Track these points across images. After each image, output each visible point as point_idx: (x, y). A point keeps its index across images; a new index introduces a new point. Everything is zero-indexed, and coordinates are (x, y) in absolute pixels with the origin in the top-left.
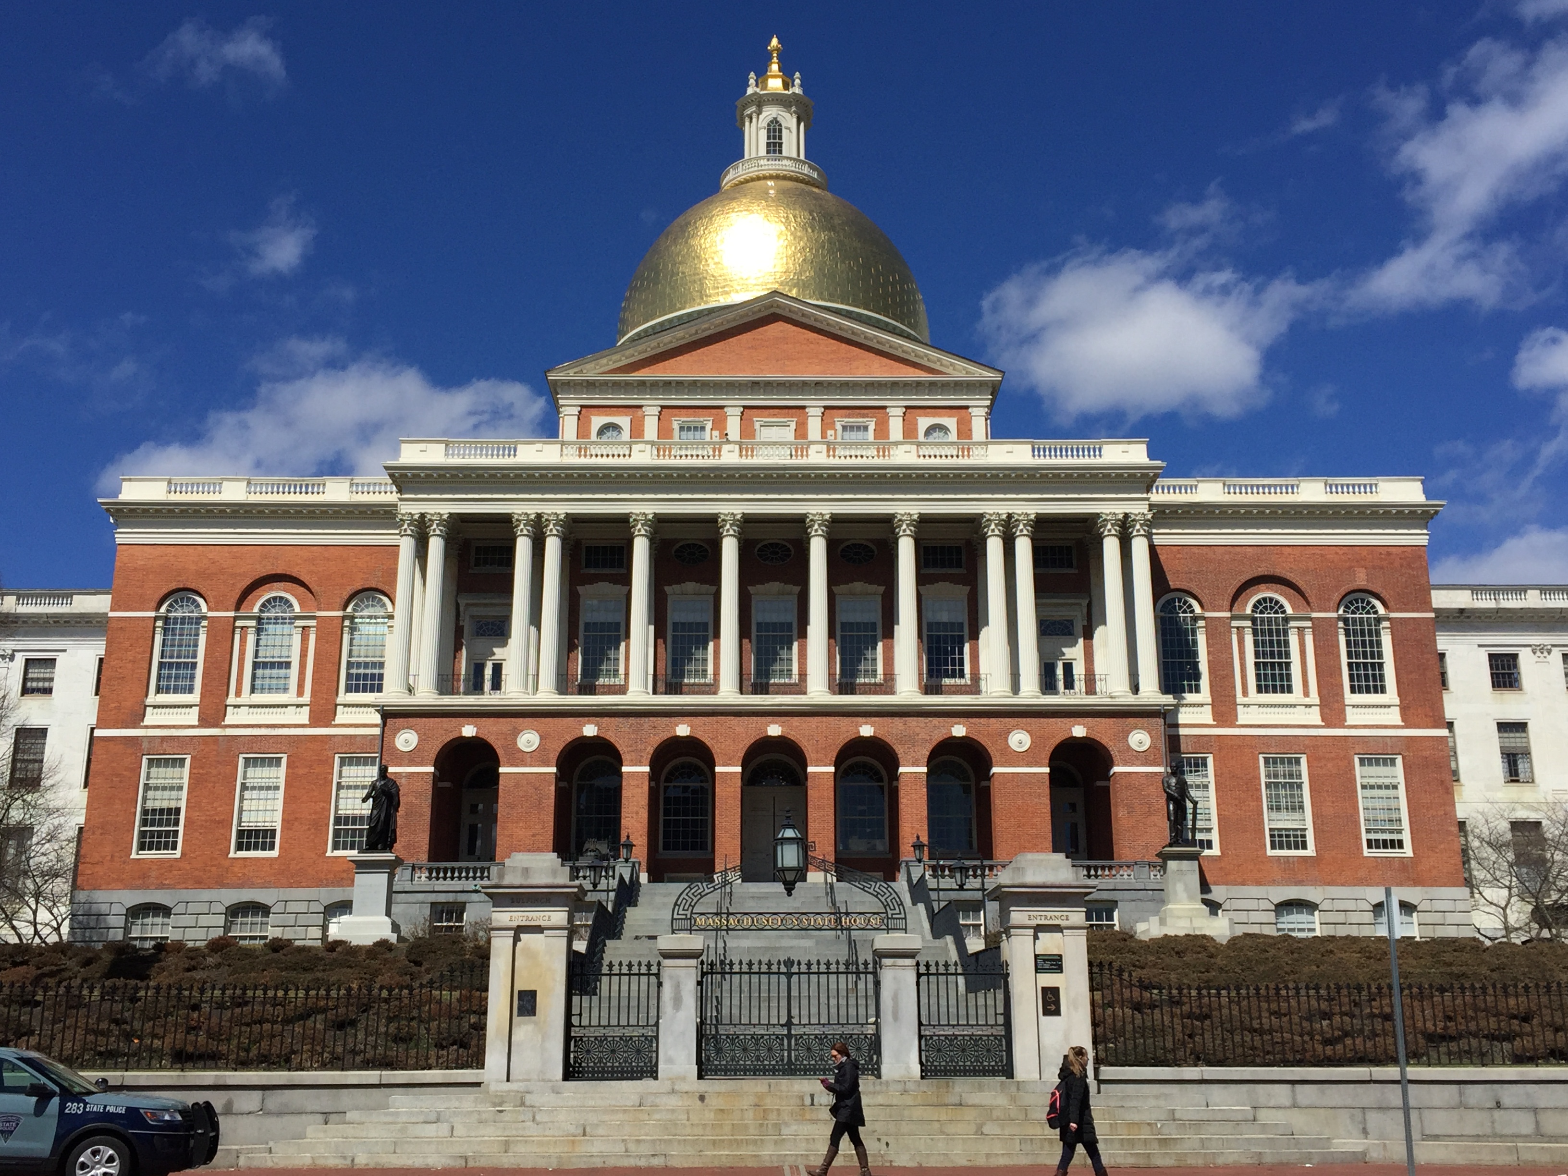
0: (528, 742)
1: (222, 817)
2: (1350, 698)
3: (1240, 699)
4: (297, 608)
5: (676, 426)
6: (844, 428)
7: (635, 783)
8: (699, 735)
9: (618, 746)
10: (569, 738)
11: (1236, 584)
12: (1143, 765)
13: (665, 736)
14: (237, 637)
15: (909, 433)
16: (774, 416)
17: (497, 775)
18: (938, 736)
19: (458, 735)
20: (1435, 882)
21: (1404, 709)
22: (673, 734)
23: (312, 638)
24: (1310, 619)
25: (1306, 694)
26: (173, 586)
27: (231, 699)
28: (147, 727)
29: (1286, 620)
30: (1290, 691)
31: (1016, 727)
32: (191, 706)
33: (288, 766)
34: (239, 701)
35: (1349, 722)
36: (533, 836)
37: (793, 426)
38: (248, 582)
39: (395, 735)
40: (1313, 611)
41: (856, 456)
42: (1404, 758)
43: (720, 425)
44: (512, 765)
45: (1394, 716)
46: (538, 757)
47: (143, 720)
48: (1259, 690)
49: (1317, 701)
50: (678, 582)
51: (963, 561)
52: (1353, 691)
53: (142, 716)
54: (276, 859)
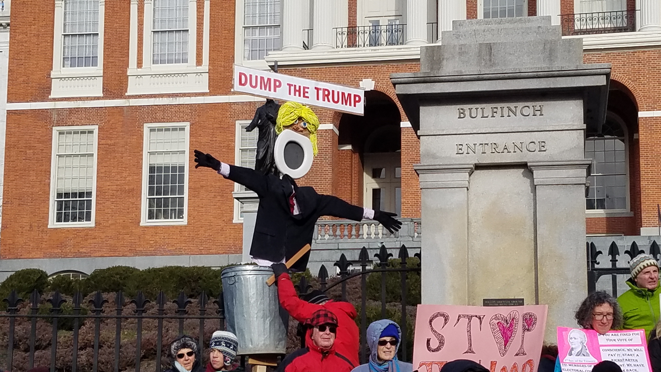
1: (132, 187)
14: (134, 8)
27: (132, 70)
28: (54, 100)
32: (95, 78)
33: (192, 134)
34: (140, 71)
47: (50, 93)
53: (49, 89)
54: (185, 227)
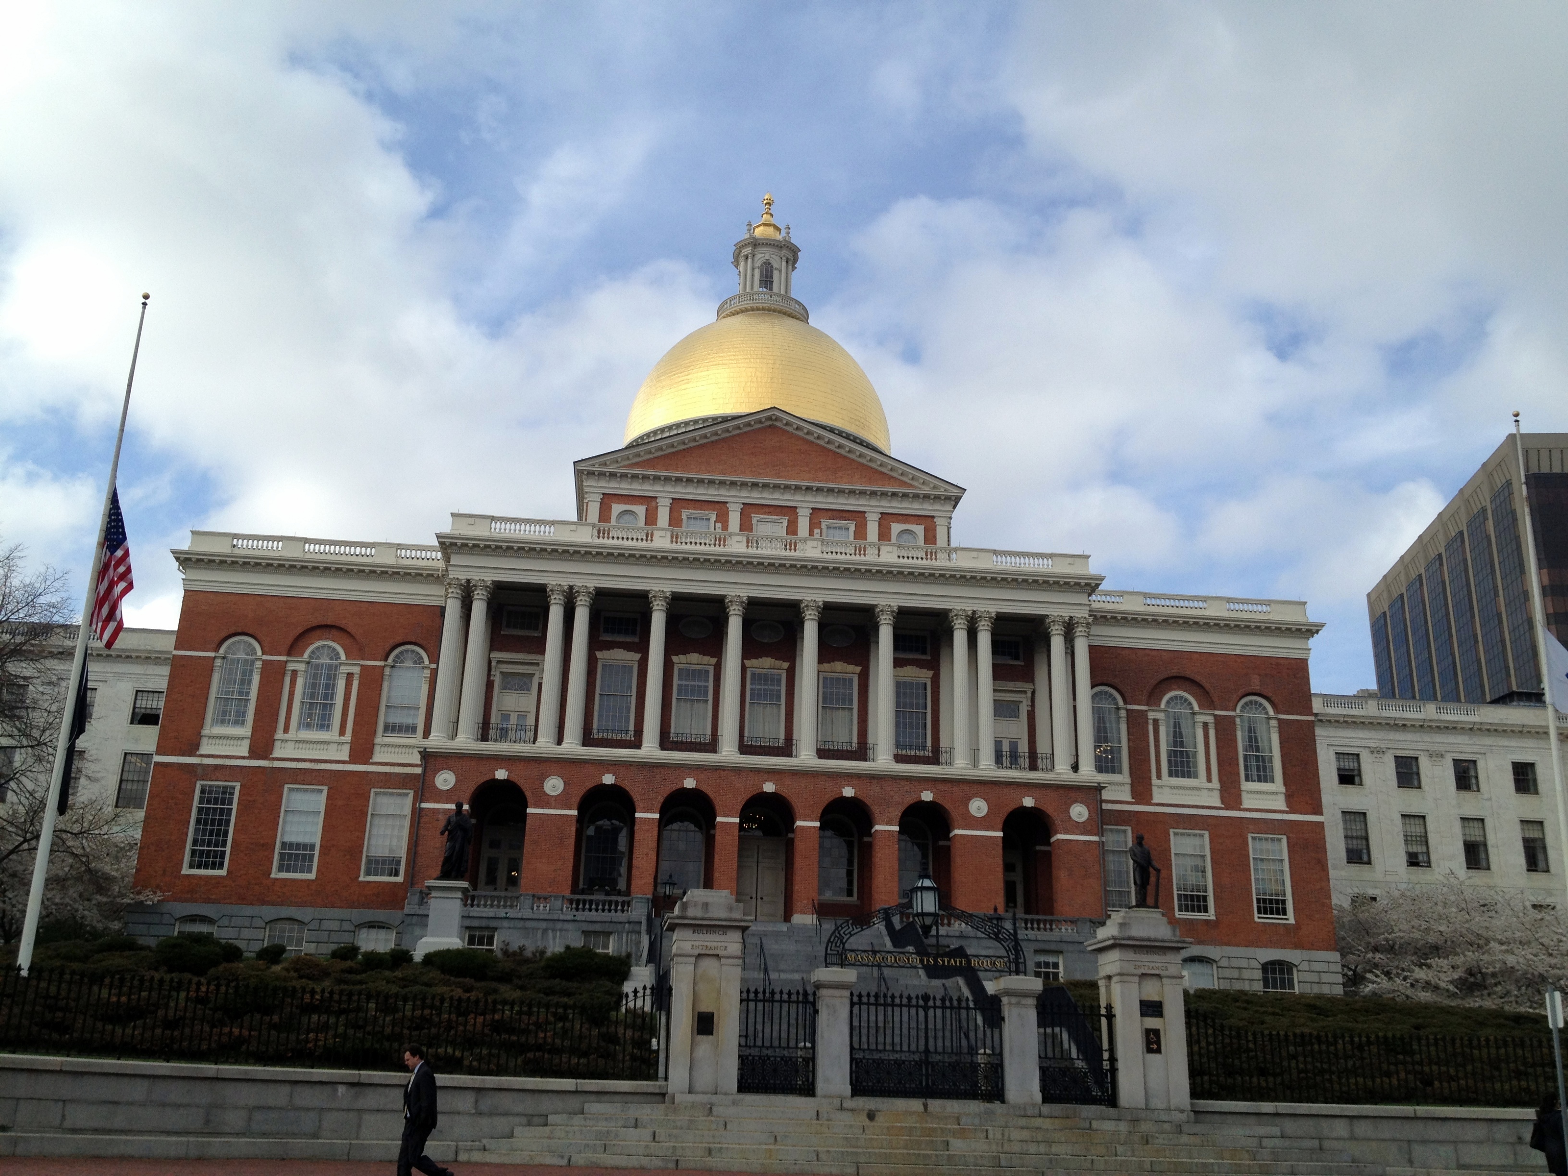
0: (554, 786)
1: (266, 840)
2: (1246, 786)
3: (1155, 781)
4: (343, 657)
5: (684, 516)
6: (828, 527)
7: (646, 827)
8: (705, 788)
9: (632, 794)
10: (589, 785)
11: (1153, 682)
12: (1082, 834)
13: (675, 787)
14: (287, 680)
15: (884, 535)
16: (769, 513)
17: (525, 815)
18: (910, 800)
19: (492, 777)
20: (1312, 947)
21: (1289, 797)
22: (681, 786)
23: (355, 684)
24: (1215, 716)
25: (1209, 780)
26: (232, 630)
27: (279, 735)
29: (1194, 714)
30: (1196, 776)
31: (976, 795)
32: (243, 739)
33: (329, 797)
34: (287, 736)
35: (1244, 806)
36: (555, 871)
37: (785, 524)
38: (300, 630)
39: (435, 774)
40: (1215, 709)
41: (837, 553)
42: (1288, 838)
43: (723, 518)
44: (536, 806)
45: (1280, 803)
46: (562, 801)
47: (198, 749)
48: (1170, 775)
49: (1218, 786)
50: (684, 653)
51: (929, 647)
52: (1247, 779)
53: (197, 746)
54: (313, 881)
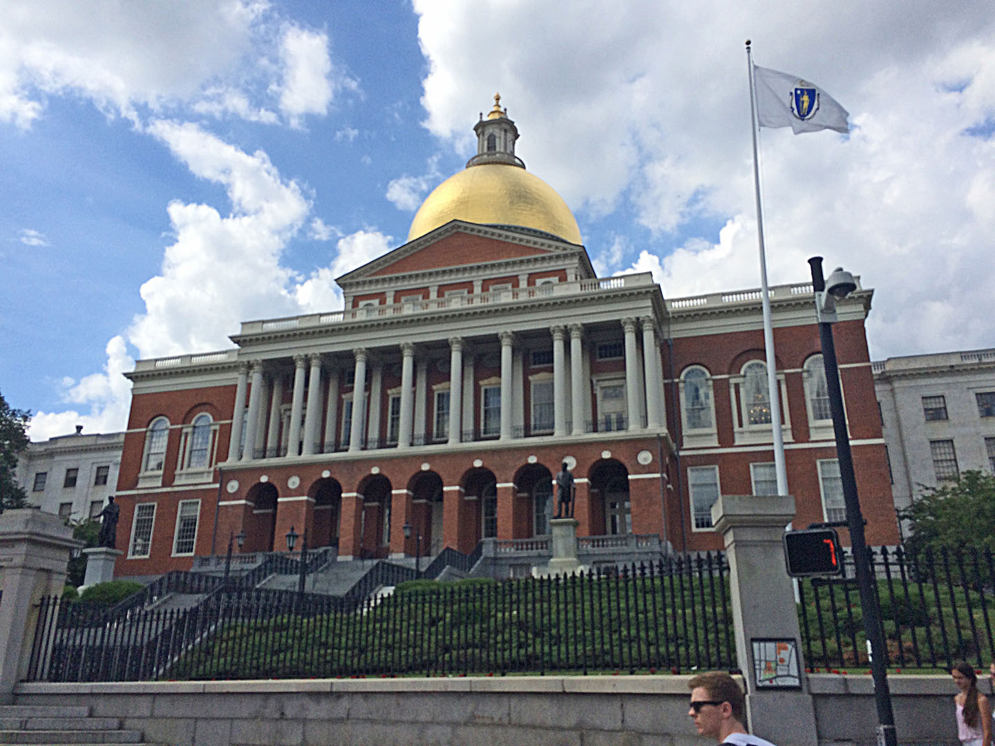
0: (294, 483)
1: (170, 536)
2: (814, 423)
3: (736, 428)
4: (212, 421)
6: (494, 290)
7: (349, 503)
8: (385, 473)
9: (340, 482)
10: (314, 479)
11: (734, 356)
12: (647, 474)
13: (366, 474)
14: (183, 438)
16: (456, 288)
17: (277, 503)
18: (520, 464)
19: (259, 482)
21: (852, 427)
22: (370, 473)
23: (217, 435)
24: (786, 374)
25: (782, 423)
26: (155, 414)
27: (178, 472)
28: (139, 489)
31: (569, 454)
34: (181, 472)
35: (812, 438)
37: (466, 293)
38: (188, 409)
39: (227, 485)
40: (787, 369)
43: (426, 298)
44: (283, 496)
46: (298, 491)
47: (137, 486)
48: (751, 423)
49: (790, 426)
52: (815, 419)
53: (137, 483)
